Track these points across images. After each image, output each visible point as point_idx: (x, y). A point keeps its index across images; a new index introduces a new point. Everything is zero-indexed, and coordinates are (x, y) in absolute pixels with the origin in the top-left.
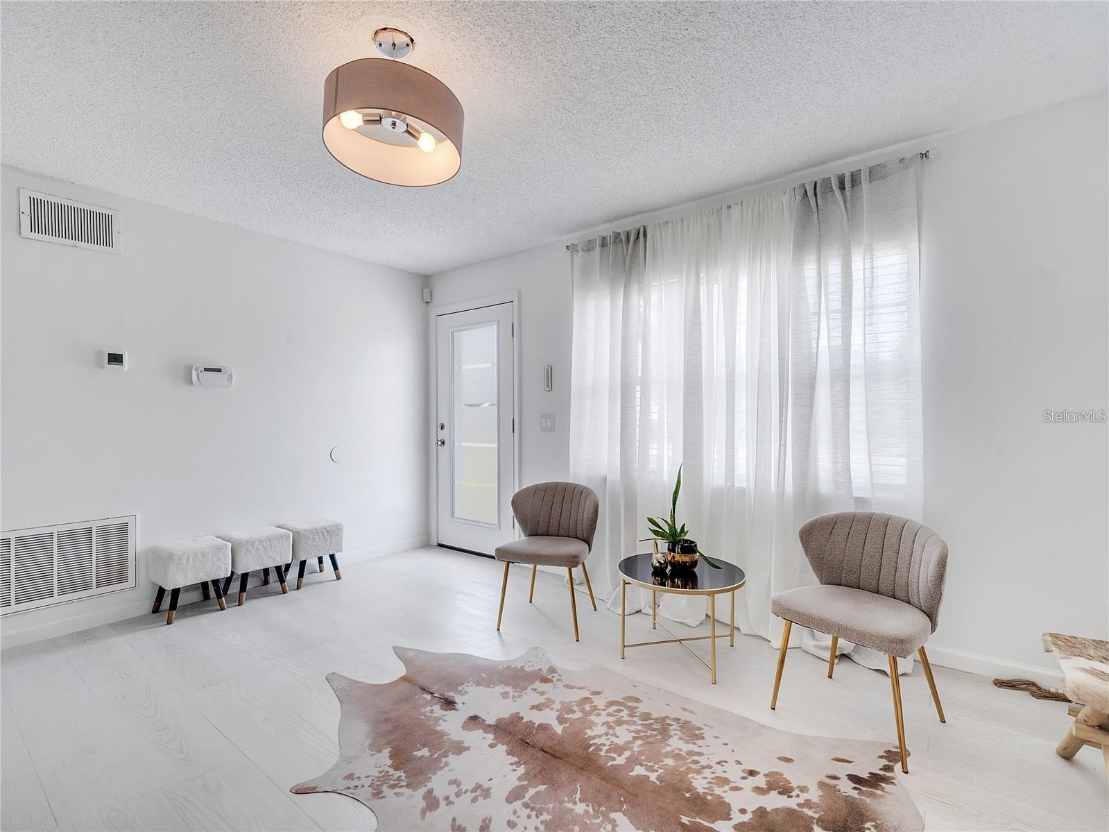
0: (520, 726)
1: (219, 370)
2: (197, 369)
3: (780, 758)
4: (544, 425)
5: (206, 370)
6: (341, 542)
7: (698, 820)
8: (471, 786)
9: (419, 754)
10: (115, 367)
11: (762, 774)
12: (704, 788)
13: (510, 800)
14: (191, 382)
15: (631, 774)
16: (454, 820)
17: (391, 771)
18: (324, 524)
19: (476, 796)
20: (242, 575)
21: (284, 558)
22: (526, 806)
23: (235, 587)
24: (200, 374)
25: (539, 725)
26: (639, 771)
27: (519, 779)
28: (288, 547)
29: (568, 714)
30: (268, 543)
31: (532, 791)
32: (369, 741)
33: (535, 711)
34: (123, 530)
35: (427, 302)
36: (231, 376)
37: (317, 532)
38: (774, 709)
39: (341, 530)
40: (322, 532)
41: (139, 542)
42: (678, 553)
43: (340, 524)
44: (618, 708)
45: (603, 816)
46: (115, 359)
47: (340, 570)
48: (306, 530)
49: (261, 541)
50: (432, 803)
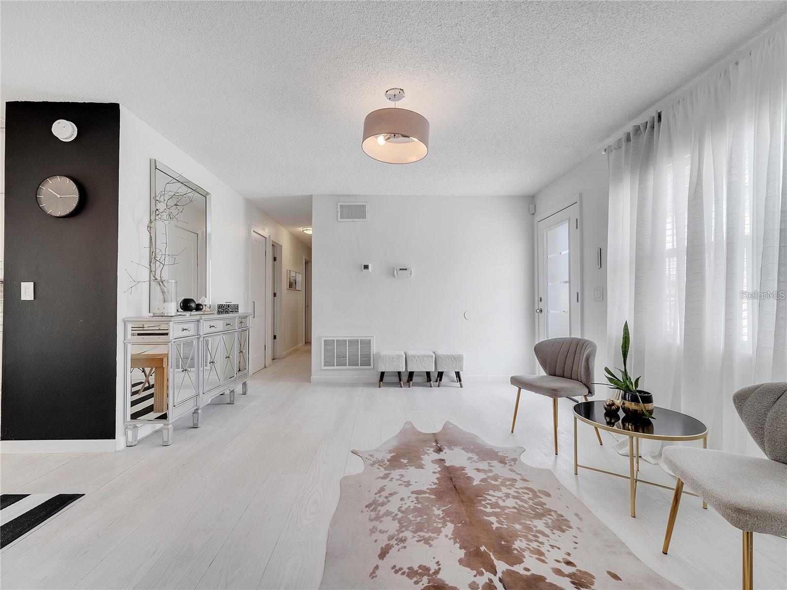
0: (458, 473)
1: (406, 269)
2: (396, 269)
3: (609, 573)
4: (596, 296)
5: (400, 269)
6: (462, 366)
7: (491, 554)
8: (407, 480)
9: (402, 460)
10: (366, 270)
11: (577, 568)
12: (519, 547)
13: (412, 493)
14: (394, 276)
15: (485, 517)
16: (385, 486)
17: (386, 461)
18: (453, 354)
19: (403, 484)
20: (410, 372)
21: (431, 369)
22: (416, 498)
23: (405, 378)
24: (398, 272)
25: (468, 477)
26: (493, 519)
27: (427, 489)
28: (433, 362)
29: (491, 480)
30: (422, 358)
31: (427, 495)
32: (392, 448)
33: (476, 471)
34: (368, 343)
35: (533, 214)
36: (411, 272)
37: (448, 357)
38: (666, 554)
39: (462, 358)
40: (451, 358)
41: (374, 350)
42: (628, 401)
43: (462, 355)
44: (528, 492)
45: (443, 521)
46: (366, 267)
47: (462, 382)
48: (443, 355)
49: (418, 357)
50: (386, 477)
